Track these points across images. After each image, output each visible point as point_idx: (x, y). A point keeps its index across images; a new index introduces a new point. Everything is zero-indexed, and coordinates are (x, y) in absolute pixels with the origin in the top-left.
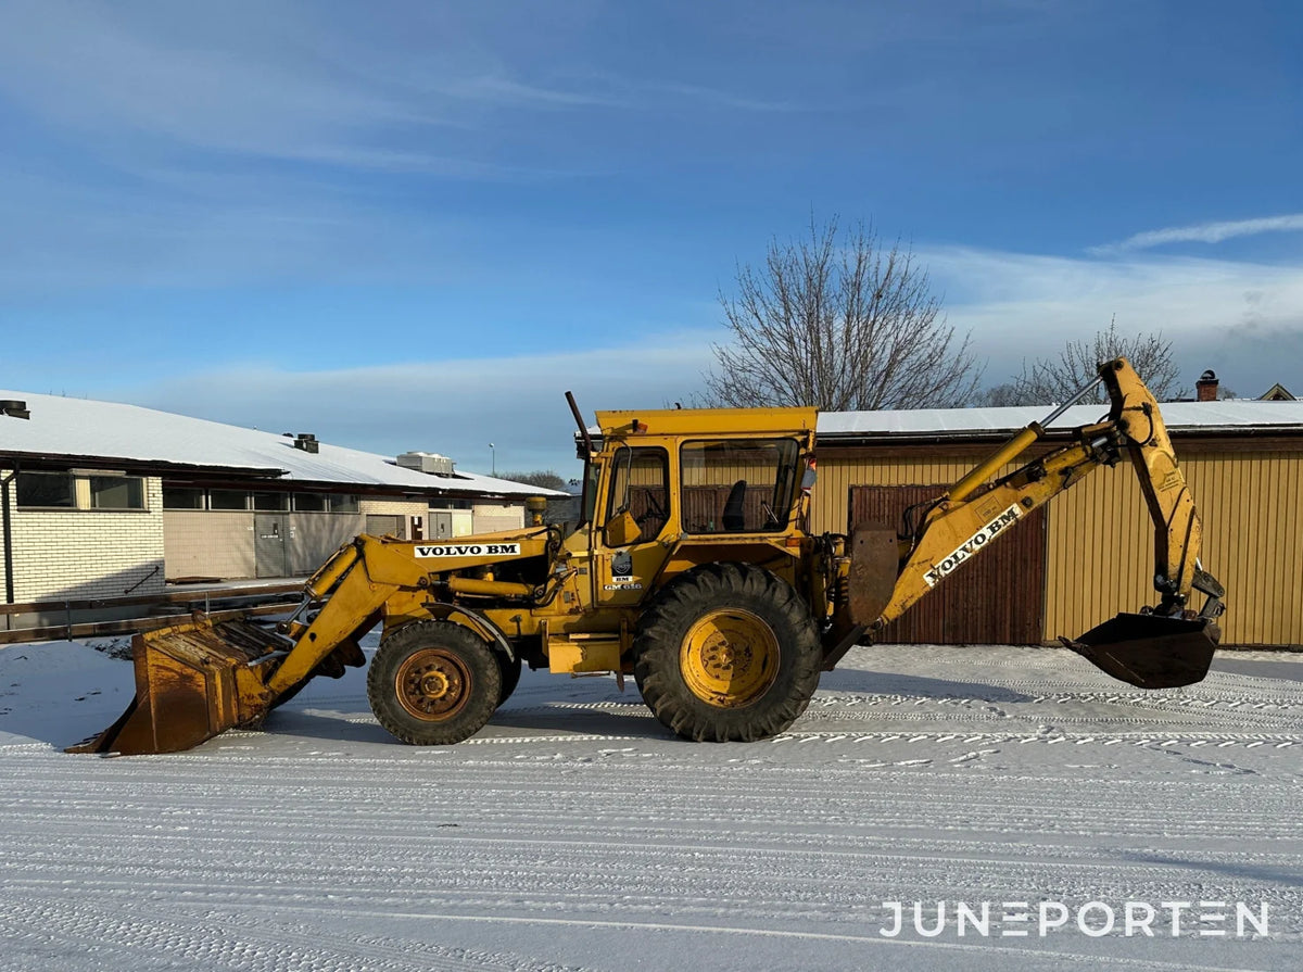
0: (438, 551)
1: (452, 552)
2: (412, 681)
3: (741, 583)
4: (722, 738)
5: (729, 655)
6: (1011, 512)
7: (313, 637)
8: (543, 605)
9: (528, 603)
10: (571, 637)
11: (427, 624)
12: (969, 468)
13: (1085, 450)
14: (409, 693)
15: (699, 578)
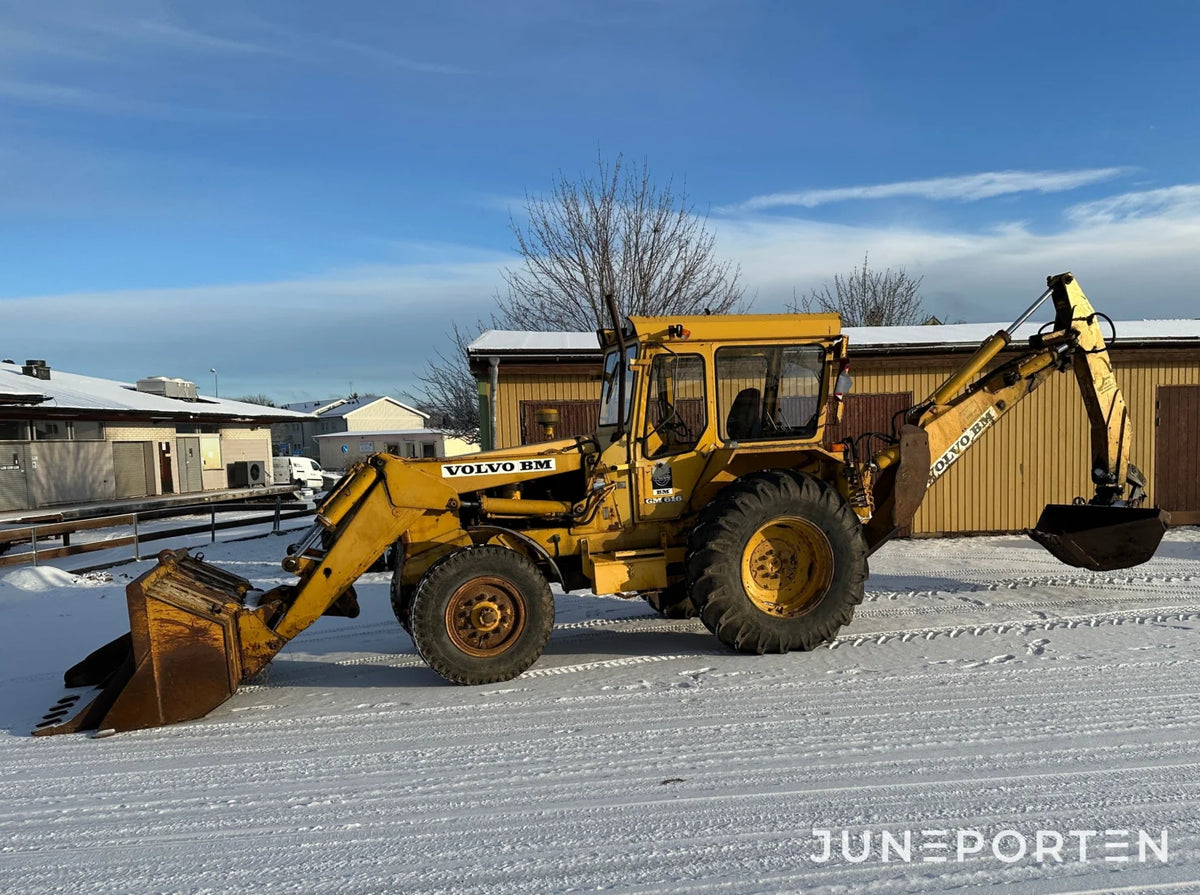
0: (468, 469)
1: (483, 469)
2: (463, 614)
3: (798, 489)
4: (785, 649)
5: (775, 563)
6: (988, 414)
7: (328, 572)
8: (583, 523)
9: (566, 522)
10: (618, 555)
11: (476, 550)
12: (947, 376)
13: (1052, 356)
14: (461, 628)
15: (759, 487)
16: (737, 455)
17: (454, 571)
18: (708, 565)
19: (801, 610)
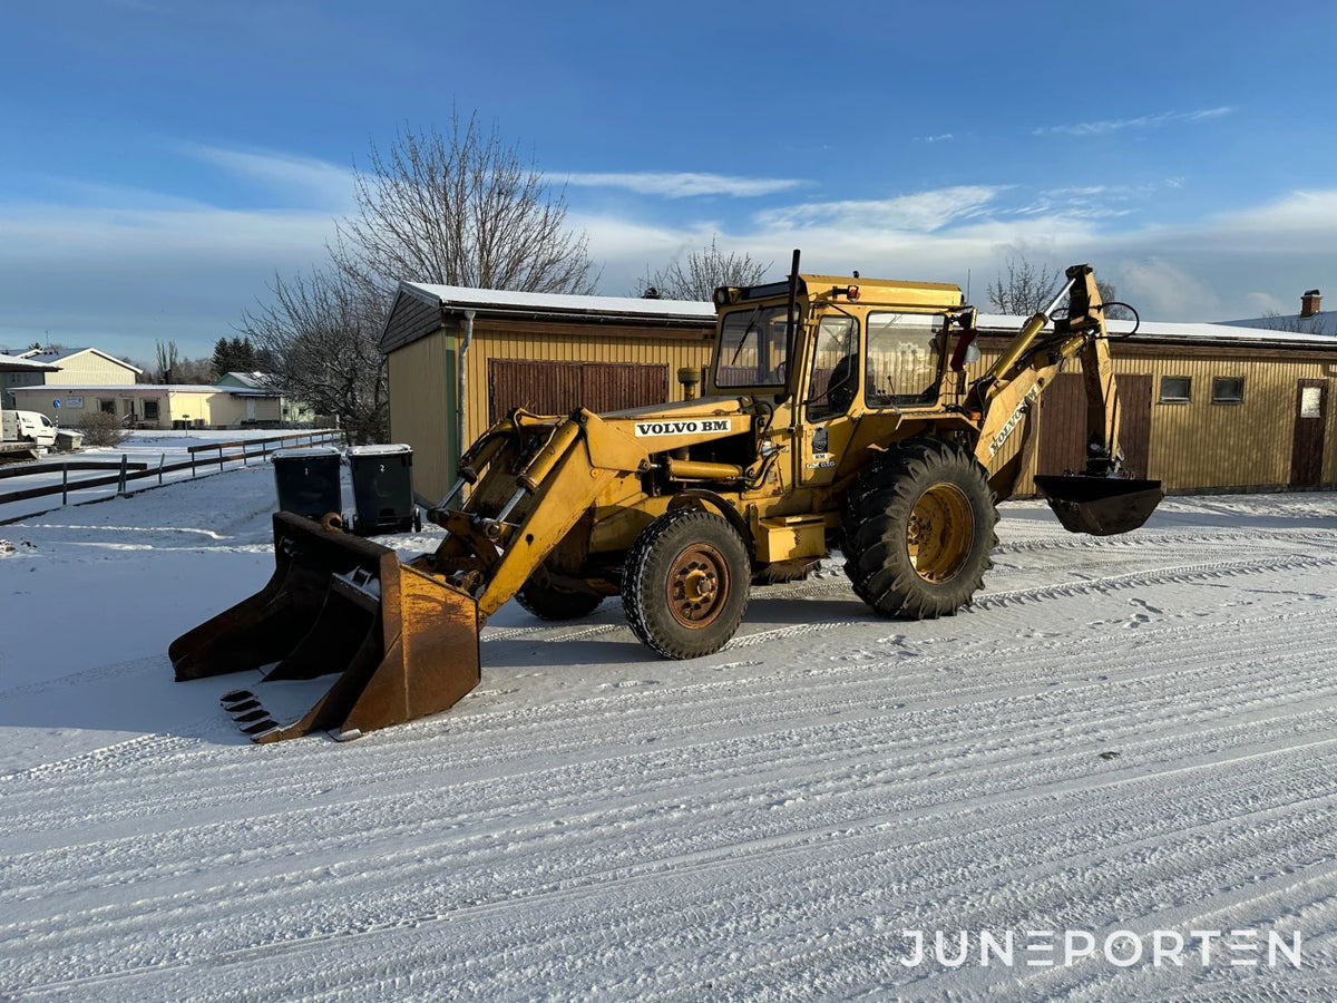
0: (657, 429)
1: (670, 429)
2: (678, 583)
5: (914, 529)
7: (530, 538)
9: (739, 487)
10: (789, 520)
13: (1085, 339)
14: (676, 599)
15: (926, 453)
16: (904, 421)
17: (677, 537)
18: (884, 532)
19: (945, 576)
